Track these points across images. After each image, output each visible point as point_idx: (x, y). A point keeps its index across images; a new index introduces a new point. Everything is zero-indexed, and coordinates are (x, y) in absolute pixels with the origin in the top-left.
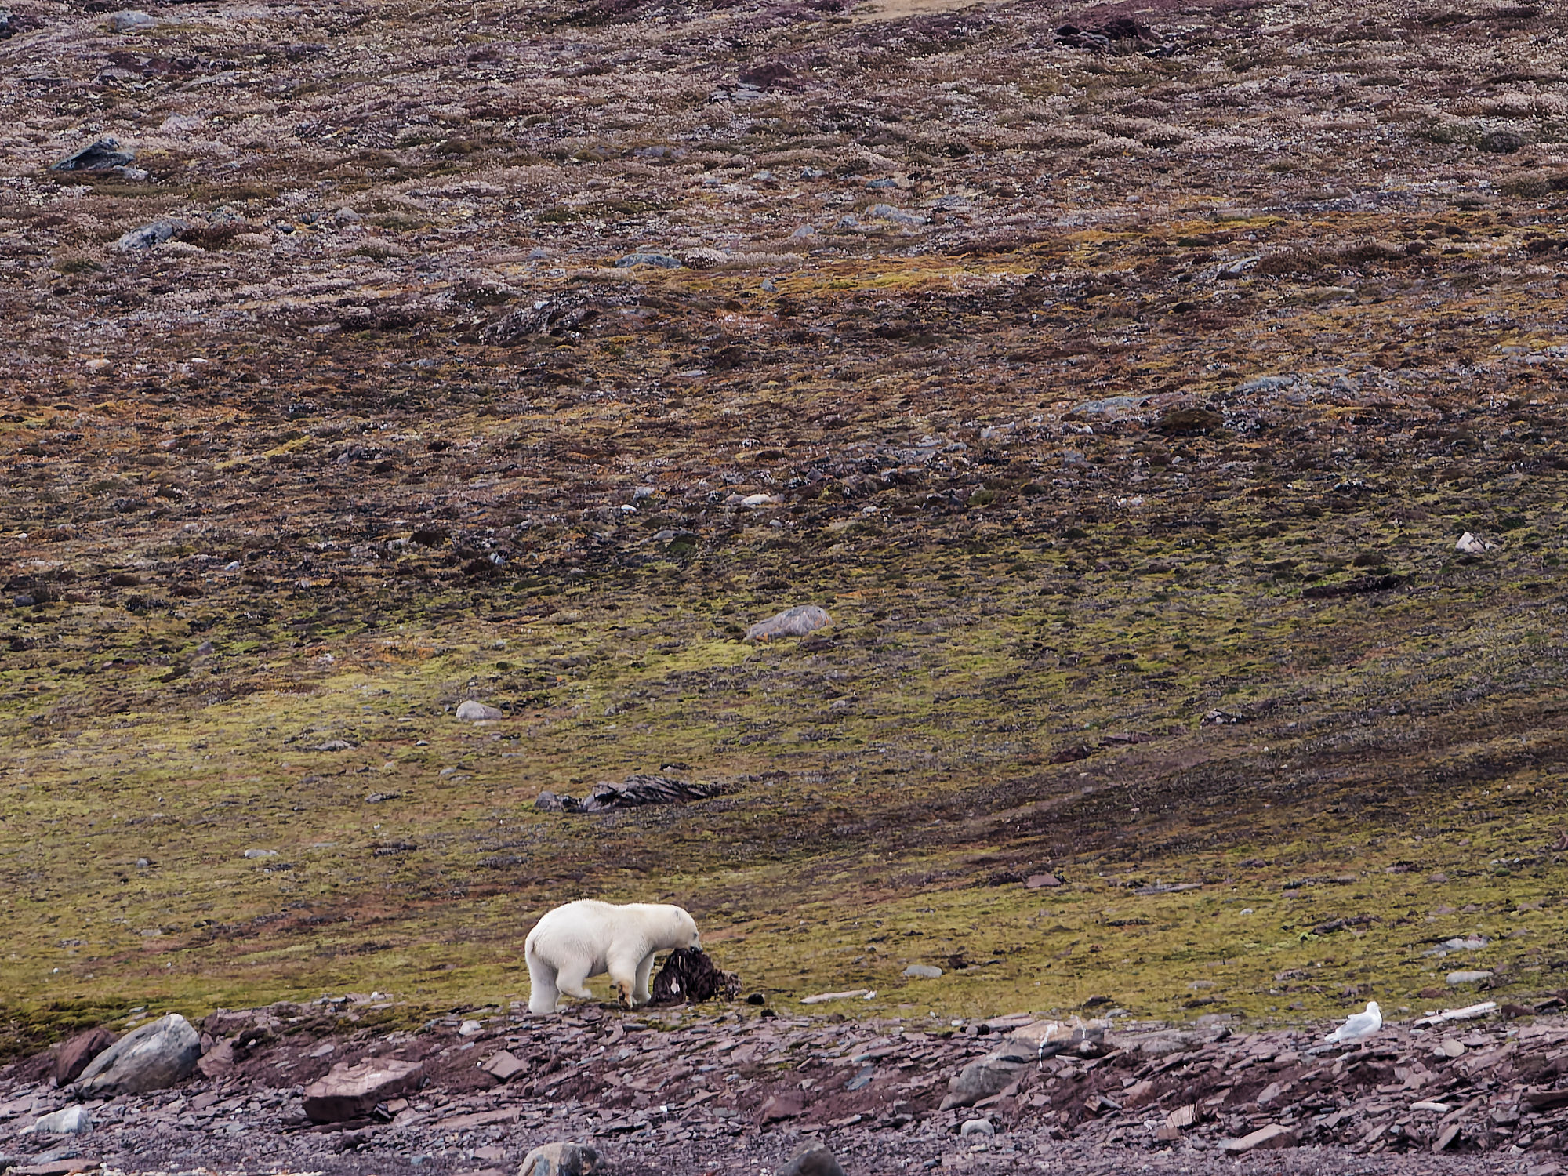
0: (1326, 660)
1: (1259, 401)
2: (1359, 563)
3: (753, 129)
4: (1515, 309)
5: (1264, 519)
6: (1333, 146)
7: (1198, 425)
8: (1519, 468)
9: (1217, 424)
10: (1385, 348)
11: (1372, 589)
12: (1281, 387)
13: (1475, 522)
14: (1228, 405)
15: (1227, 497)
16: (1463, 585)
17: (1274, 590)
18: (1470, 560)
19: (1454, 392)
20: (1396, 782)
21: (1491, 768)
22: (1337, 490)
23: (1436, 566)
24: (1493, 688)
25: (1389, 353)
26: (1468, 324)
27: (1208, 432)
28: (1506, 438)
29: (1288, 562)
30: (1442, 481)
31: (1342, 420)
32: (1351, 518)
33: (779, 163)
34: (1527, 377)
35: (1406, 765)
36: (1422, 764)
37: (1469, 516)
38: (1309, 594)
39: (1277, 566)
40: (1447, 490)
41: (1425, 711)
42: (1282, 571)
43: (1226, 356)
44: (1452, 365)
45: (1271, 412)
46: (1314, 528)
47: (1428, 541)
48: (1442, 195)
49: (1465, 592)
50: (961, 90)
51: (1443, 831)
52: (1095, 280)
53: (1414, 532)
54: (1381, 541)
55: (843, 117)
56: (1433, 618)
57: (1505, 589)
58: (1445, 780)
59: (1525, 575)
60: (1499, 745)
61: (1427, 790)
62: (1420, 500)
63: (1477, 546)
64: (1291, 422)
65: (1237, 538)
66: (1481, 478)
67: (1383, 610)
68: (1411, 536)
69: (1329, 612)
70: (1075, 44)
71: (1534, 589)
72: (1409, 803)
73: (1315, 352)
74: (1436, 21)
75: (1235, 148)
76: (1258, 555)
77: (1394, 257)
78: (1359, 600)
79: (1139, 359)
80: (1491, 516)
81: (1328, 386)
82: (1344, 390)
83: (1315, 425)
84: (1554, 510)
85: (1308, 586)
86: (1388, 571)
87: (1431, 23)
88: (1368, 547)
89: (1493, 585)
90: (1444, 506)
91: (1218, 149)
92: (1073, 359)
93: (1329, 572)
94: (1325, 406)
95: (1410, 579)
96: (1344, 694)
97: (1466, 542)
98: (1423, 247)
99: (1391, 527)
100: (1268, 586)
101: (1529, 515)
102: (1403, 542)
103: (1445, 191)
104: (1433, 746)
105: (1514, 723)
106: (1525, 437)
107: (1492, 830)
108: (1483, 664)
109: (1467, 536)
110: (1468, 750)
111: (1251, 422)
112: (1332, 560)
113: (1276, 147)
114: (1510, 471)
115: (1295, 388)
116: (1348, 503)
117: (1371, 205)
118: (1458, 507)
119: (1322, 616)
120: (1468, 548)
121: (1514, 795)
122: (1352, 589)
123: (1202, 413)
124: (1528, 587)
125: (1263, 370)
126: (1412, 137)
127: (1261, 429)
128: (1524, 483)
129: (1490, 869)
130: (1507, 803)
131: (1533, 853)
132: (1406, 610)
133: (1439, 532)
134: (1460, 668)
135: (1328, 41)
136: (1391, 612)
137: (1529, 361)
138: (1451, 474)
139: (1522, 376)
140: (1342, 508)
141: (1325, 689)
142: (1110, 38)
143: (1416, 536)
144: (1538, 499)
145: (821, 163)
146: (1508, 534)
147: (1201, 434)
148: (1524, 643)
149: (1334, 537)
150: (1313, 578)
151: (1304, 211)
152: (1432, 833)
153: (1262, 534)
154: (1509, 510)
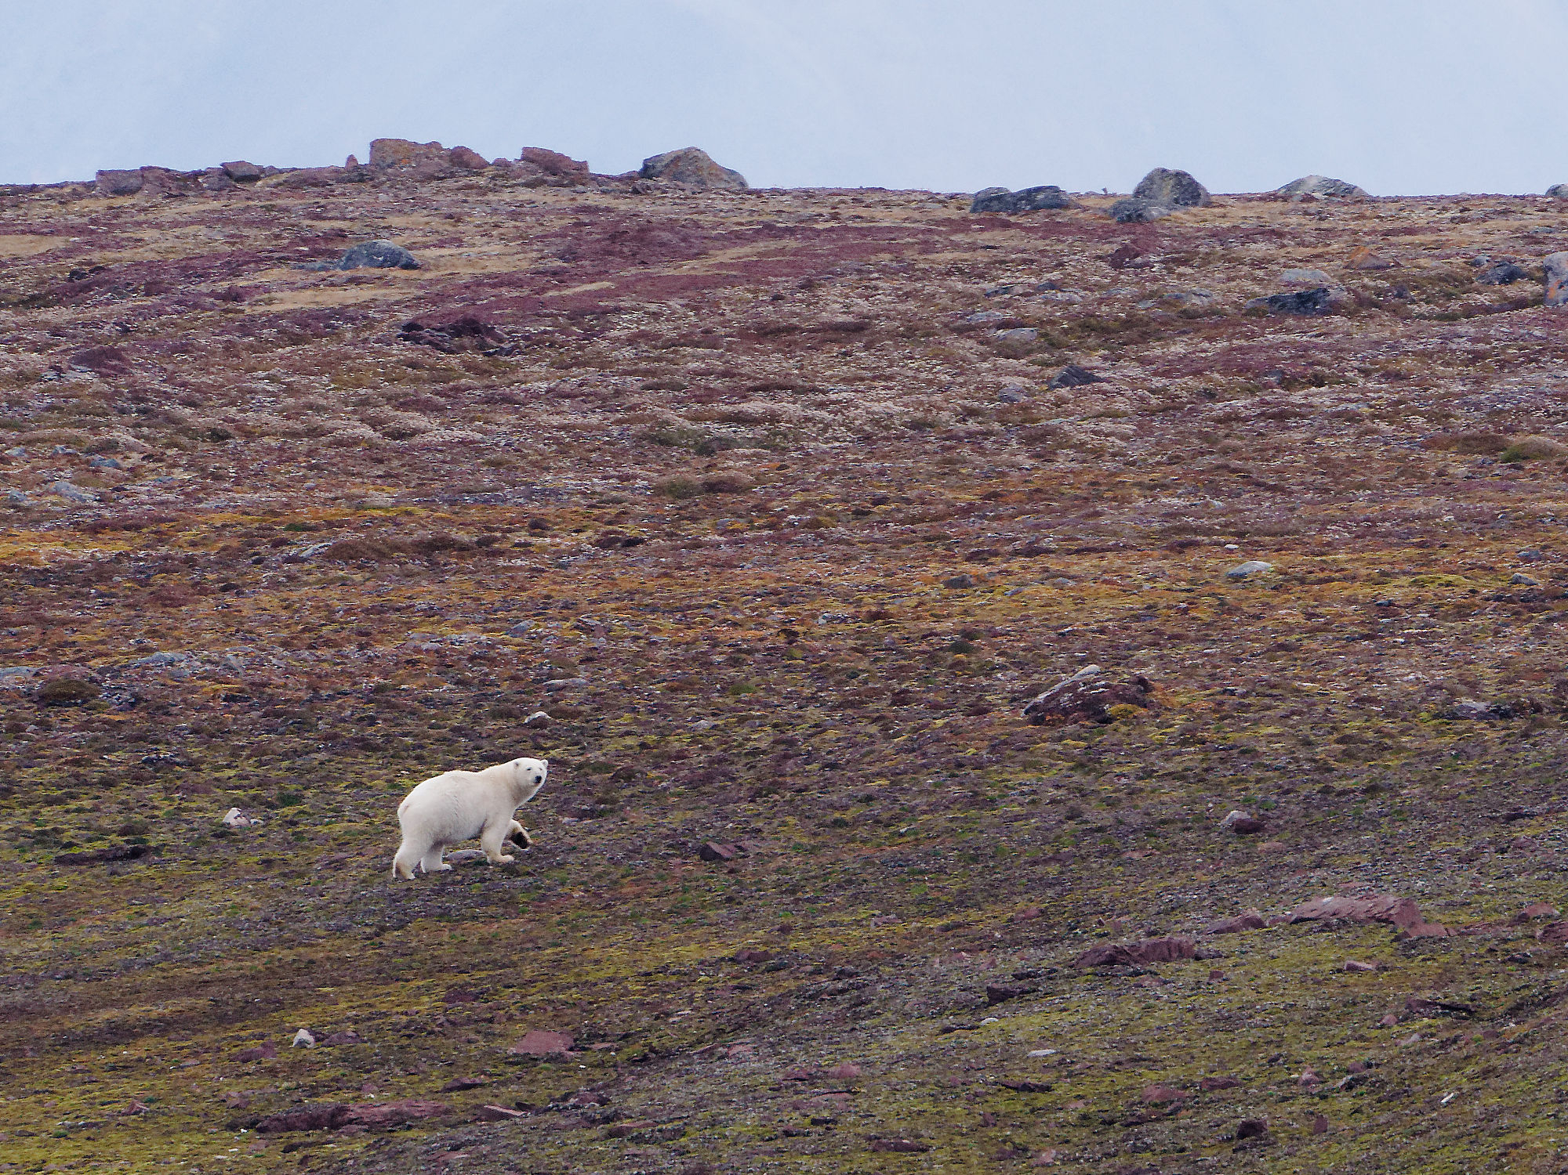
0: (37, 924)
1: (143, 676)
2: (123, 832)
3: (51, 408)
4: (455, 598)
5: (59, 787)
6: (558, 444)
7: (75, 697)
8: (326, 748)
9: (94, 696)
10: (303, 631)
11: (121, 858)
12: (171, 663)
13: (254, 798)
14: (112, 678)
15: (39, 765)
16: (204, 858)
17: (29, 856)
18: (223, 833)
19: (337, 674)
20: (21, 1043)
21: (120, 1033)
22: (144, 762)
23: (189, 840)
24: (167, 957)
25: (307, 635)
26: (398, 610)
27: (85, 702)
28: (343, 720)
29: (54, 829)
30: (249, 757)
31: (213, 698)
32: (141, 789)
33: (39, 440)
34: (412, 663)
35: (40, 1028)
36: (56, 1027)
37: (252, 792)
38: (60, 861)
39: (44, 833)
40: (249, 766)
41: (90, 977)
42: (42, 839)
43: (155, 631)
44: (350, 649)
45: (149, 688)
46: (97, 798)
47: (201, 814)
48: (594, 493)
49: (204, 864)
50: (272, 379)
51: (37, 1092)
52: (173, 559)
53: (193, 805)
54: (156, 813)
55: (143, 400)
56: (160, 887)
57: (242, 863)
58: (67, 1042)
59: (267, 850)
60: (135, 1011)
61: (48, 1052)
62: (217, 775)
63: (243, 821)
64: (167, 697)
65: (24, 805)
66: (286, 756)
67: (117, 878)
68: (185, 810)
69: (67, 879)
70: (417, 340)
71: (268, 863)
72: (24, 1064)
73: (237, 631)
74: (771, 332)
75: (463, 442)
76: (33, 821)
77: (463, 549)
78: (101, 869)
79: (74, 632)
80: (271, 794)
81: (217, 664)
82: (231, 668)
83: (184, 701)
84: (336, 789)
85: (63, 853)
86: (144, 841)
87: (766, 334)
88: (139, 817)
89: (231, 859)
90: (234, 782)
91: (444, 443)
92: (14, 630)
93: (90, 840)
94: (207, 683)
95: (157, 850)
96: (30, 958)
97: (232, 816)
98: (496, 540)
99: (173, 800)
100: (24, 851)
101: (308, 793)
102: (175, 816)
103: (598, 489)
104: (75, 1012)
105: (166, 990)
106: (361, 719)
107: (84, 1093)
108: (174, 933)
109: (234, 811)
110: (105, 1015)
111: (126, 696)
112: (100, 829)
113: (503, 443)
114: (318, 750)
115: (183, 665)
116: (146, 775)
117: (521, 500)
118: (246, 782)
119: (58, 882)
120: (233, 822)
121: (126, 1061)
122: (103, 857)
123: (81, 685)
124: (264, 862)
125: (181, 646)
126: (641, 438)
127: (137, 701)
128: (322, 763)
129: (51, 1129)
130: (114, 1069)
131: (102, 1116)
132: (139, 880)
133: (215, 806)
134: (150, 937)
135: (655, 347)
136: (125, 881)
137: (424, 647)
138: (259, 751)
139: (408, 662)
140: (139, 780)
141: (16, 953)
142: (453, 335)
143: (191, 810)
144: (326, 778)
145: (78, 441)
146: (279, 811)
147: (76, 704)
148: (224, 916)
149: (115, 808)
150: (70, 845)
151: (452, 503)
152: (25, 1094)
153: (51, 801)
154: (292, 788)
